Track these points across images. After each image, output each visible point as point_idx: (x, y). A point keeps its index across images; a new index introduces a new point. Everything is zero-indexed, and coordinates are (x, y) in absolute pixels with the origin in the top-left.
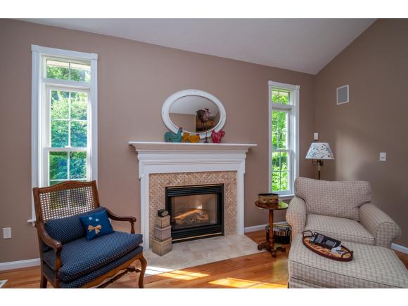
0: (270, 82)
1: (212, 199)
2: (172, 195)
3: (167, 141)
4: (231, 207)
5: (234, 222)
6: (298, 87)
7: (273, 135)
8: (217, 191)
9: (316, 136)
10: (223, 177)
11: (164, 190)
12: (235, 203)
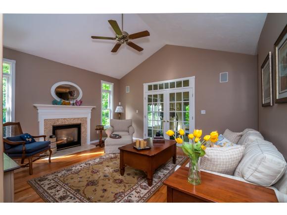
0: (102, 81)
1: (75, 130)
2: (56, 128)
3: (53, 104)
4: (84, 133)
5: (86, 139)
6: (113, 84)
7: (103, 103)
8: (78, 126)
9: (120, 103)
10: (81, 120)
11: (52, 127)
12: (86, 131)
